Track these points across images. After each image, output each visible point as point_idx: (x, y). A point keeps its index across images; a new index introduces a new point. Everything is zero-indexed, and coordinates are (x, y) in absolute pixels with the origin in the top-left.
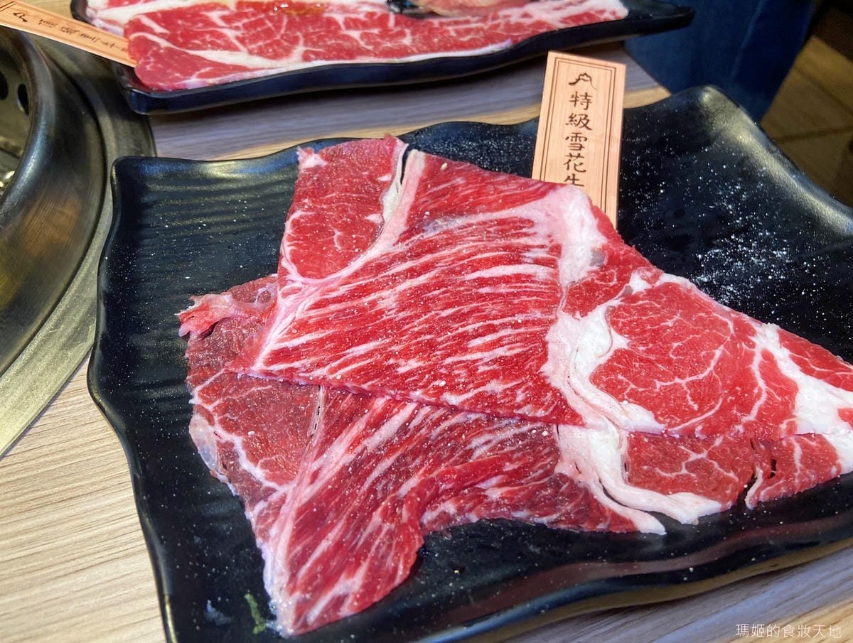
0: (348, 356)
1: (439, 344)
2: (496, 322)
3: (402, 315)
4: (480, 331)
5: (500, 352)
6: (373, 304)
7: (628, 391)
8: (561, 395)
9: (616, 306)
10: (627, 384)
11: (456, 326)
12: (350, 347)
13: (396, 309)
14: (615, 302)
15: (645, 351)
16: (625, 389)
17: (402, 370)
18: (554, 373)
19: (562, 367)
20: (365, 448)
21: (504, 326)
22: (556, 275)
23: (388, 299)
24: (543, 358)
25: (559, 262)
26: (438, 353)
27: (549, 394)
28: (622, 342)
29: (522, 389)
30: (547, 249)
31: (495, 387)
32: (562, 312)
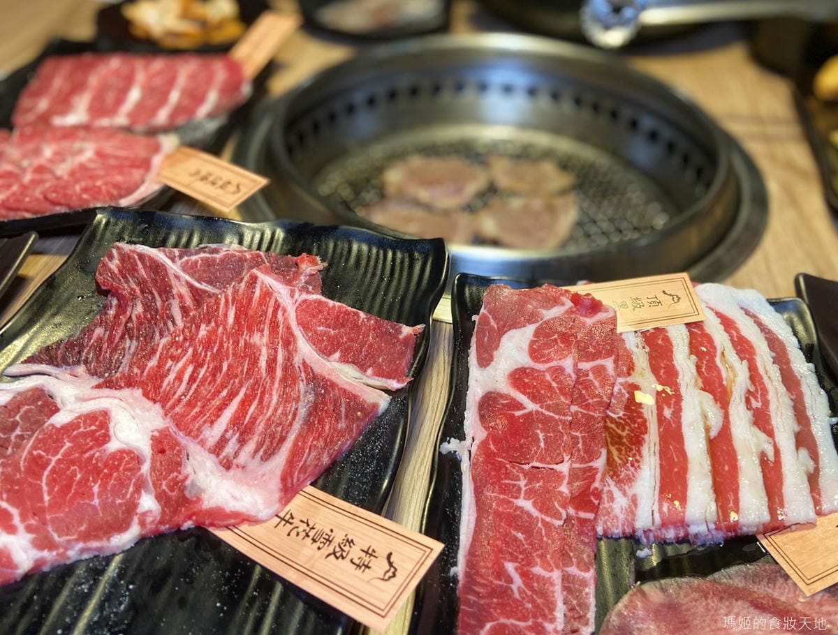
0: (231, 305)
1: (205, 352)
2: (194, 386)
3: (242, 343)
4: (196, 375)
5: (172, 376)
6: (262, 331)
7: (82, 425)
8: (116, 389)
9: (142, 467)
10: (85, 428)
11: (211, 366)
12: (236, 309)
13: (248, 340)
14: (145, 468)
15: (94, 455)
16: (84, 424)
17: (203, 326)
18: (132, 394)
19: (131, 400)
20: (174, 298)
21: (188, 389)
22: (202, 443)
23: (260, 340)
24: (146, 395)
25: (213, 457)
26: (200, 349)
27: (123, 385)
28: (113, 446)
29: (139, 374)
30: (231, 458)
31: (153, 363)
32: (168, 425)
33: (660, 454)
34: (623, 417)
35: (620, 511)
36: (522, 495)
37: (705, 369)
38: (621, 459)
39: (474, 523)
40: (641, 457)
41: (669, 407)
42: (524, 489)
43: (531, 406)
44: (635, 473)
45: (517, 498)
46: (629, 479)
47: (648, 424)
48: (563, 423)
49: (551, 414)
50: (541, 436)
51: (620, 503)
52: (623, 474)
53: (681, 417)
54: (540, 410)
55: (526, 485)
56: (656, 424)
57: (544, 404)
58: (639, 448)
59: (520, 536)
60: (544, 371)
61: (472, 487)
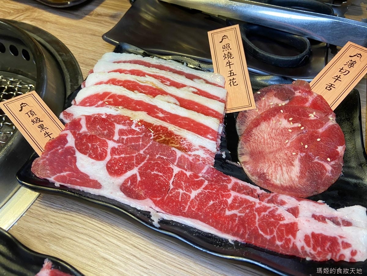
33: (181, 128)
34: (154, 134)
35: (205, 155)
36: (188, 193)
37: (144, 90)
38: (177, 144)
39: (203, 223)
40: (180, 136)
41: (158, 113)
42: (185, 192)
43: (135, 171)
44: (187, 141)
45: (190, 197)
46: (189, 145)
47: (163, 126)
48: (149, 159)
49: (143, 163)
50: (155, 172)
51: (201, 153)
52: (186, 146)
53: (165, 111)
54: (138, 168)
55: (183, 190)
56: (165, 122)
57: (135, 164)
58: (174, 135)
59: (211, 202)
60: (112, 157)
61: (182, 217)
